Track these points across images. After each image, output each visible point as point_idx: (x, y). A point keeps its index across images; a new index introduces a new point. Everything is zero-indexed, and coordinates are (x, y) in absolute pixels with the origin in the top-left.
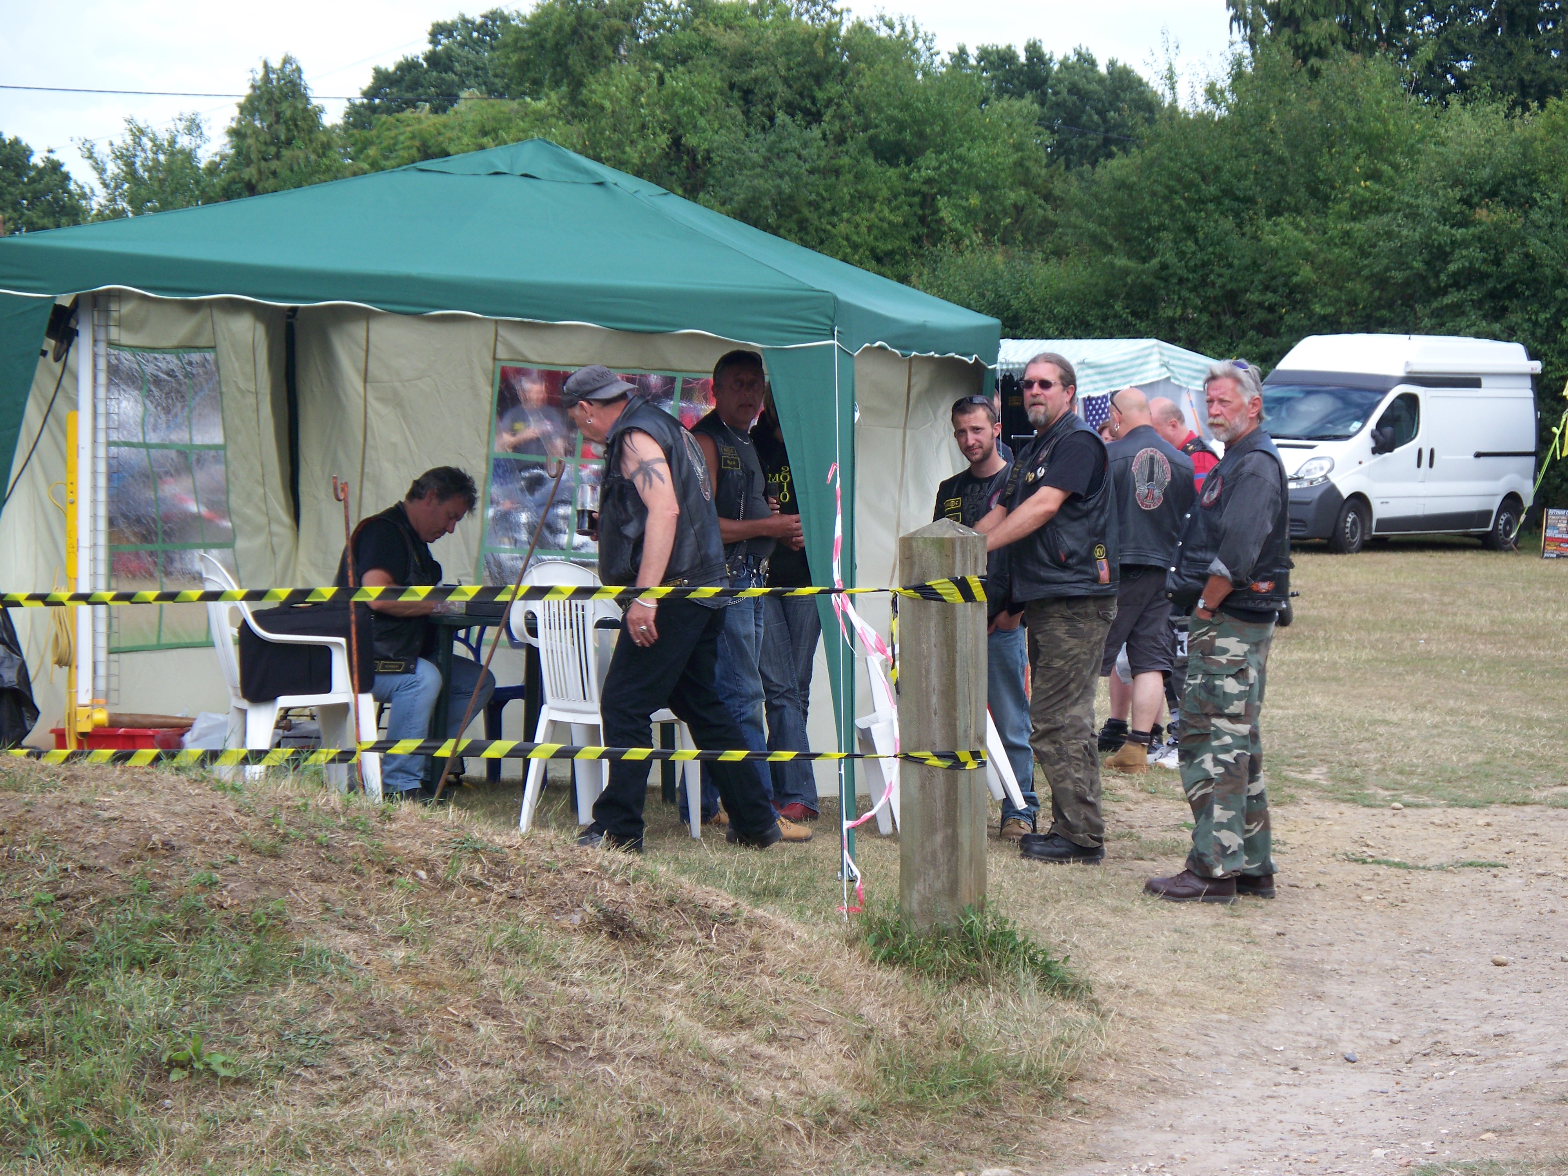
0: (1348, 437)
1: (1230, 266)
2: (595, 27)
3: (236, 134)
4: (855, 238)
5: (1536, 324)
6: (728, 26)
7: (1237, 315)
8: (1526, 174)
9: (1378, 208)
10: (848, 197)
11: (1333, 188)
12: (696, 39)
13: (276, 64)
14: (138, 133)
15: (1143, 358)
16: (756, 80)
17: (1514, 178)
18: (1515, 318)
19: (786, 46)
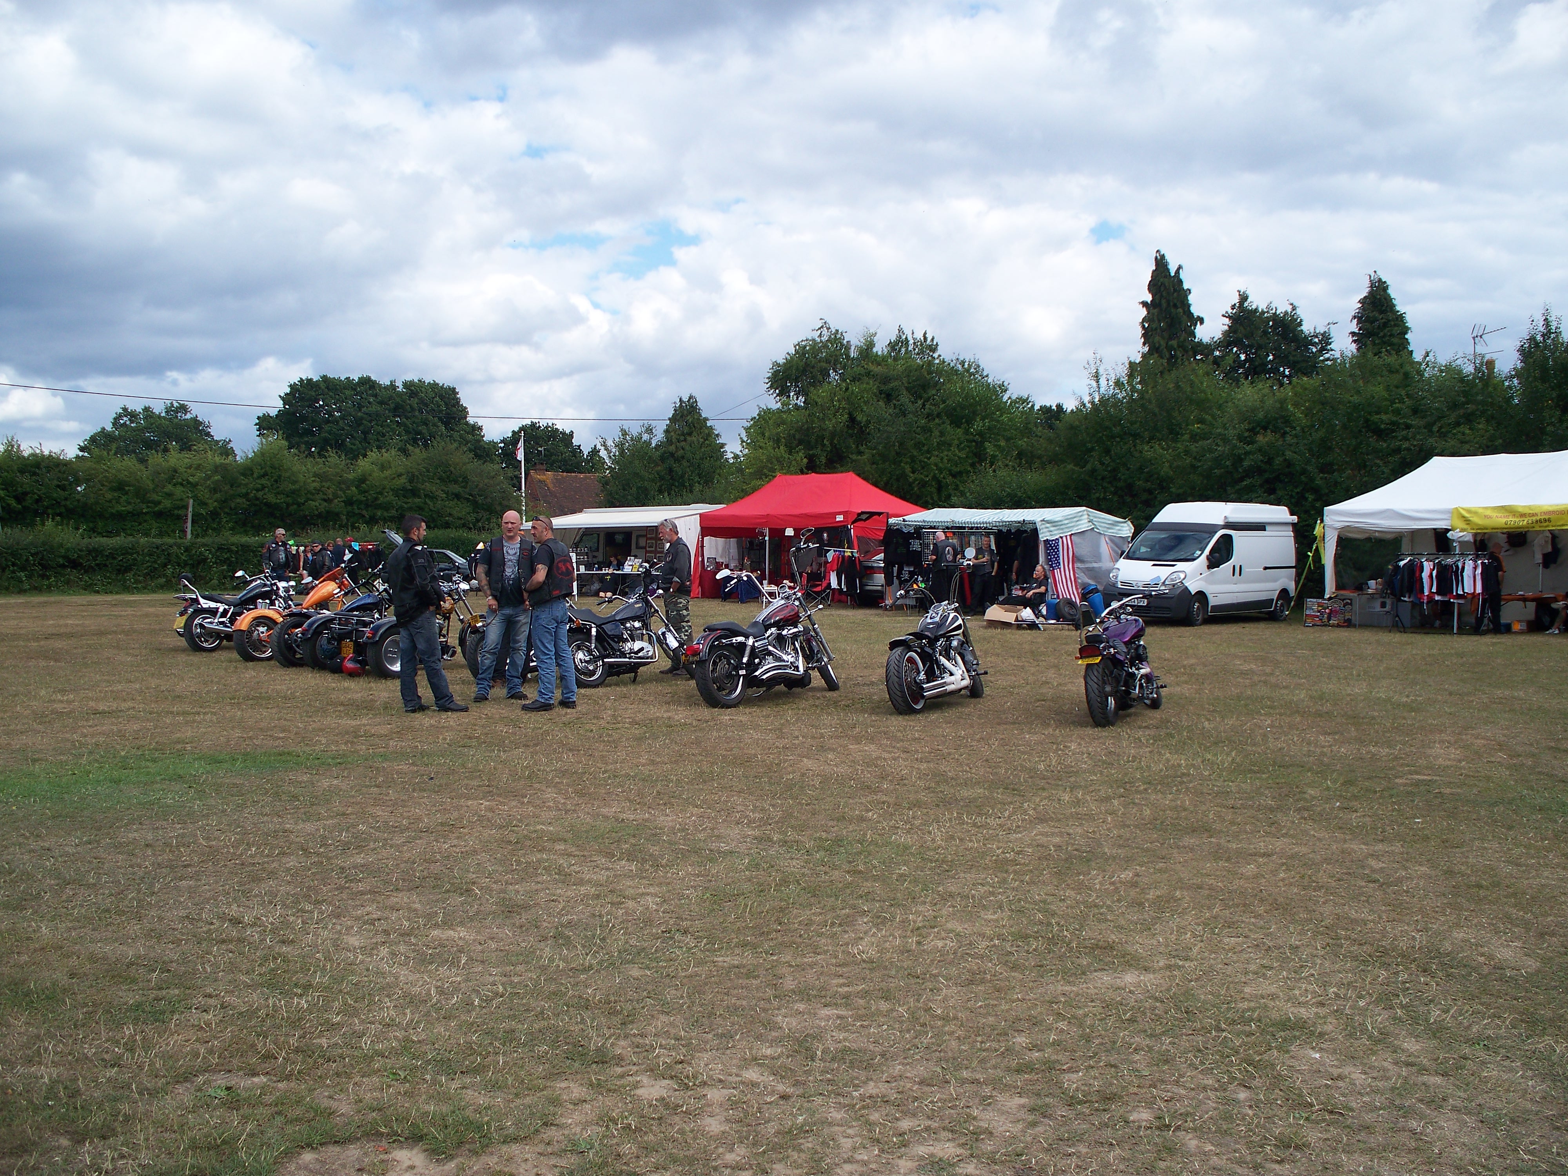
0: (1194, 560)
1: (1128, 469)
2: (813, 367)
3: (667, 431)
4: (941, 465)
5: (1291, 496)
6: (879, 364)
7: (1133, 496)
8: (1283, 417)
9: (1204, 437)
10: (935, 444)
11: (1181, 428)
12: (863, 371)
13: (685, 399)
14: (624, 433)
15: (1077, 517)
16: (892, 389)
17: (1276, 419)
18: (1280, 493)
19: (908, 371)
